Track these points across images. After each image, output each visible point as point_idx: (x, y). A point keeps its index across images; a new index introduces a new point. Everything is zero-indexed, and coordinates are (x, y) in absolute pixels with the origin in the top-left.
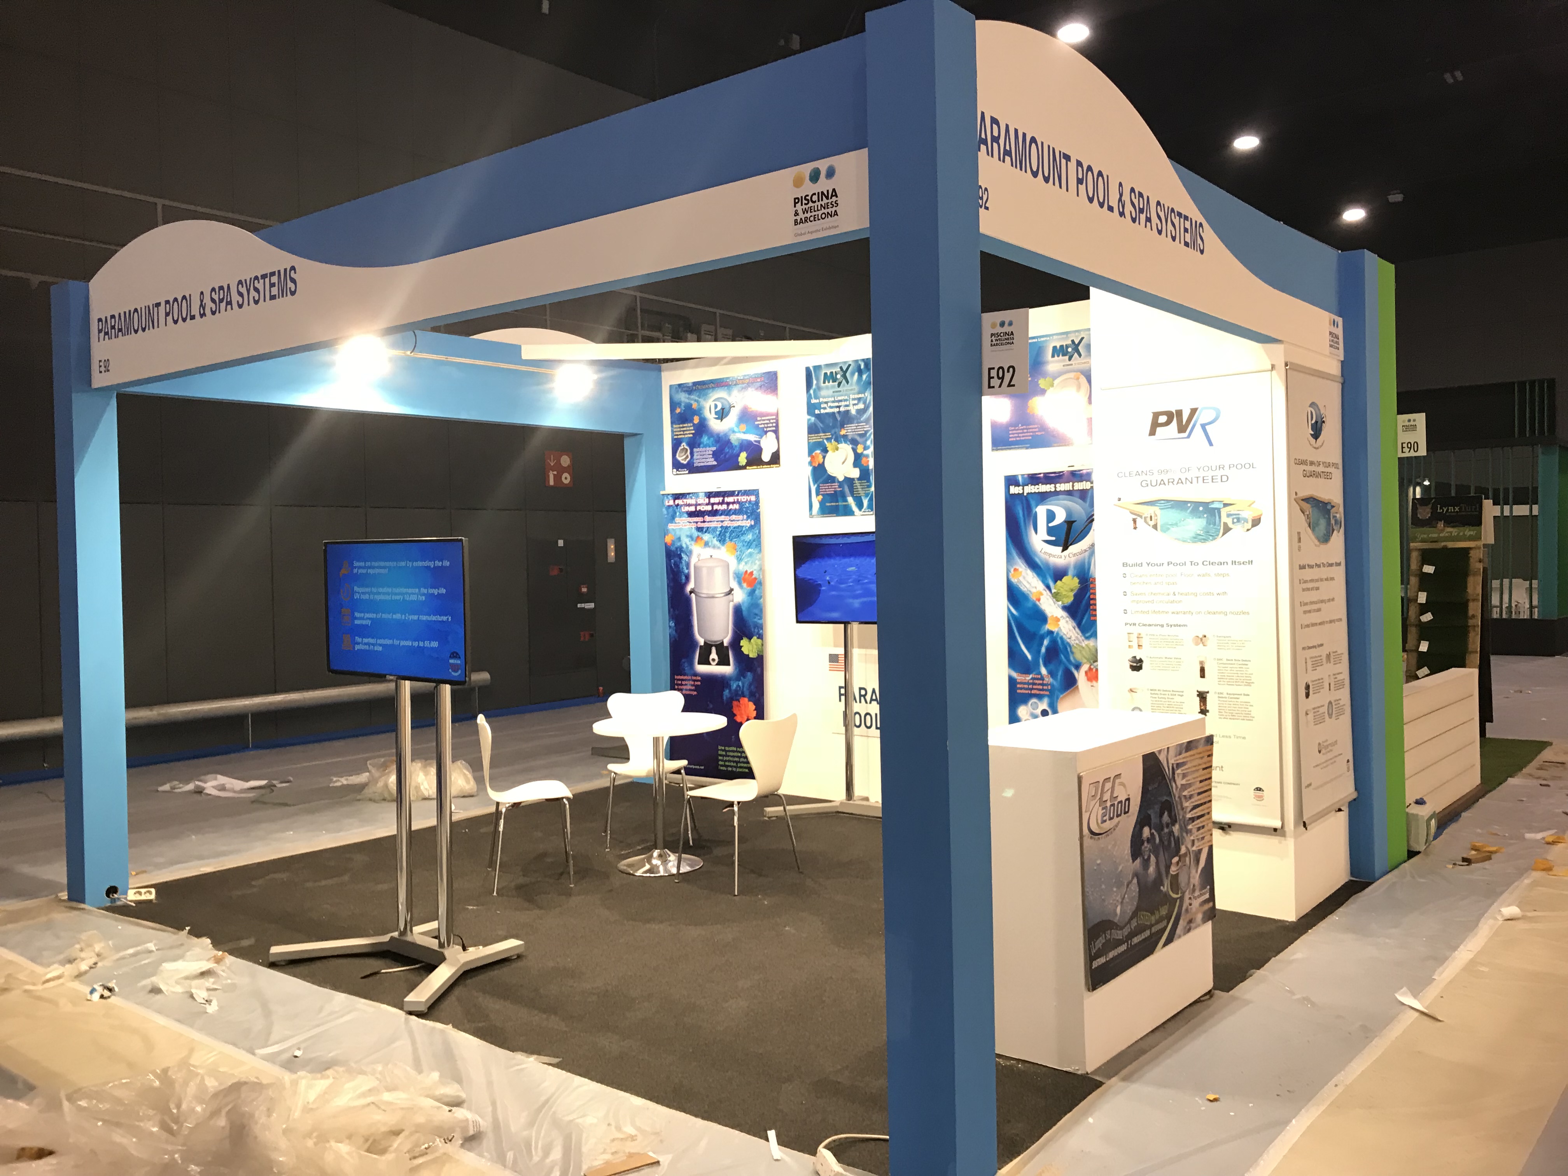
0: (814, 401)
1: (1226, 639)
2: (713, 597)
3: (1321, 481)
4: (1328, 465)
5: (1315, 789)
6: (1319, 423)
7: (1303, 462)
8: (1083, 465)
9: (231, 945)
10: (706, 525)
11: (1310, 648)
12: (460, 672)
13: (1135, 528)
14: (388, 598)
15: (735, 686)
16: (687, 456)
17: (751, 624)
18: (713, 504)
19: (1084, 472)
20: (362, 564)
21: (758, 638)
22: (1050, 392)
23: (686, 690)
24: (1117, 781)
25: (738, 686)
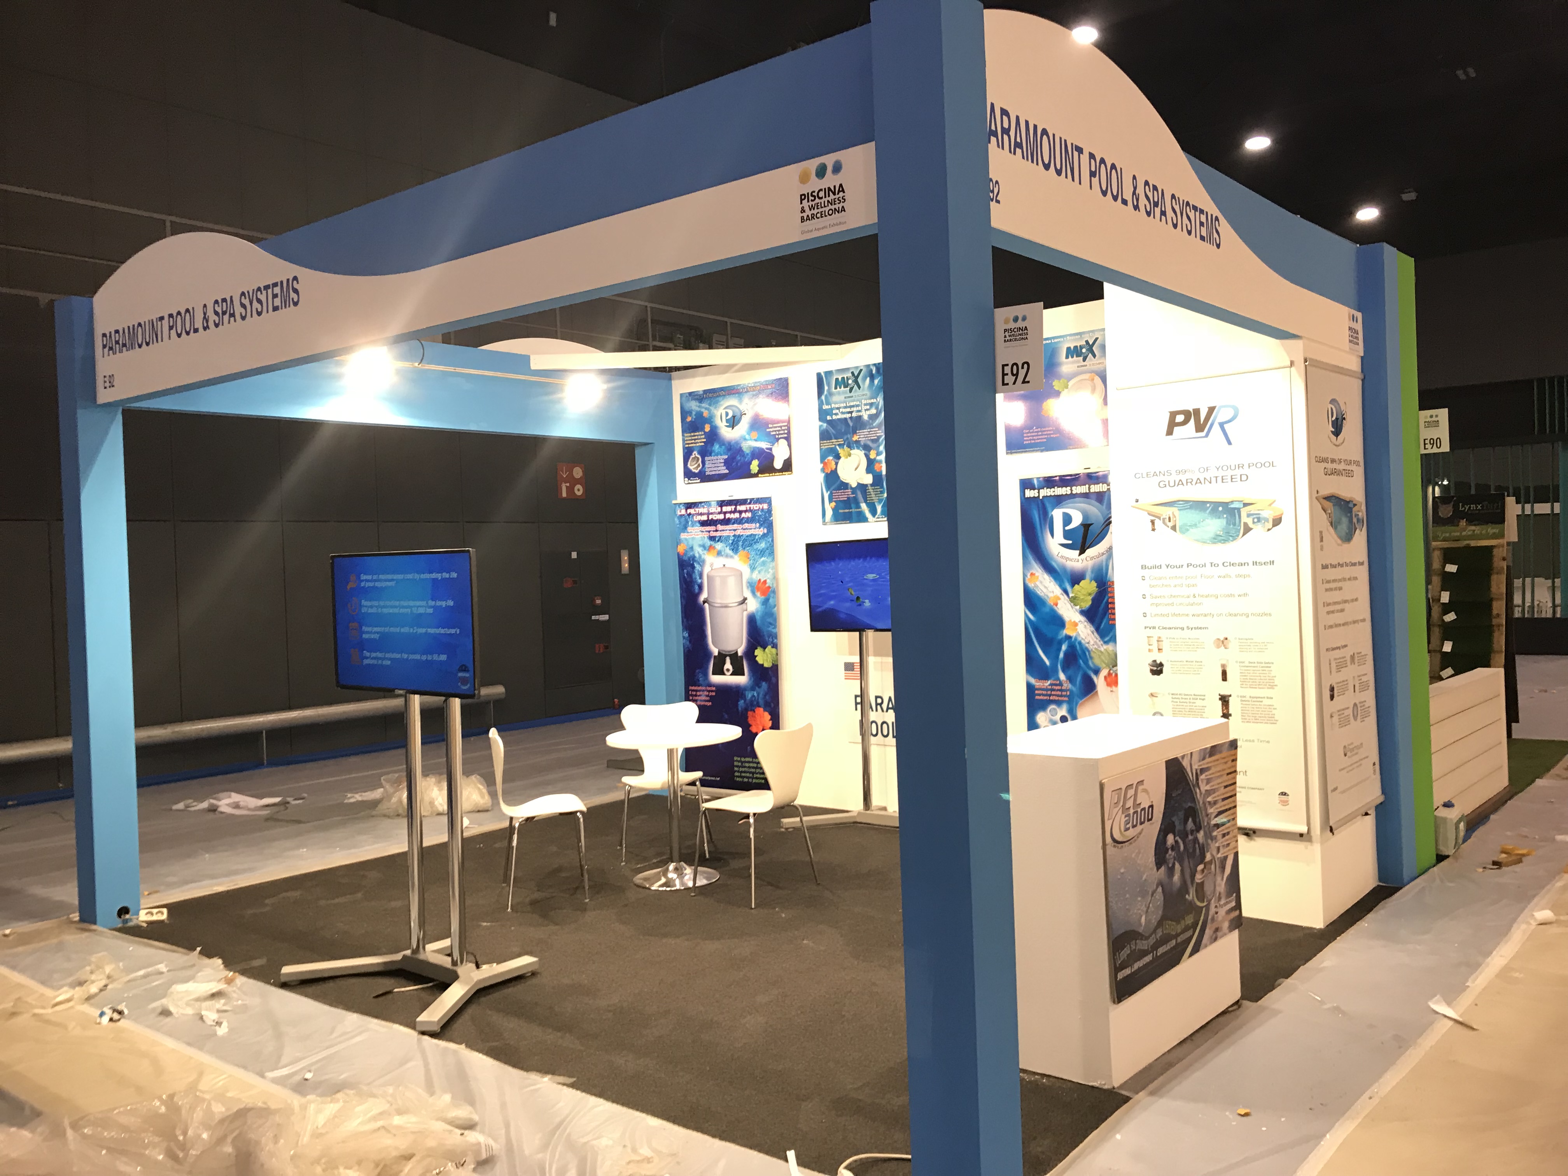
0: (825, 407)
1: (1249, 641)
2: (726, 607)
3: (1343, 479)
4: (1349, 463)
5: (1343, 792)
6: (1339, 421)
7: (1324, 460)
8: (1099, 467)
9: (244, 965)
10: (718, 534)
11: (1334, 649)
12: (469, 685)
13: (1153, 530)
14: (396, 611)
15: (750, 696)
16: (699, 465)
17: (765, 633)
18: (725, 513)
19: (1101, 474)
20: (369, 577)
21: (773, 647)
22: (1064, 394)
23: (701, 701)
24: (1140, 788)
25: (753, 696)
